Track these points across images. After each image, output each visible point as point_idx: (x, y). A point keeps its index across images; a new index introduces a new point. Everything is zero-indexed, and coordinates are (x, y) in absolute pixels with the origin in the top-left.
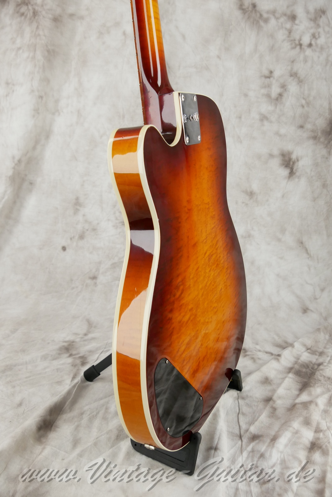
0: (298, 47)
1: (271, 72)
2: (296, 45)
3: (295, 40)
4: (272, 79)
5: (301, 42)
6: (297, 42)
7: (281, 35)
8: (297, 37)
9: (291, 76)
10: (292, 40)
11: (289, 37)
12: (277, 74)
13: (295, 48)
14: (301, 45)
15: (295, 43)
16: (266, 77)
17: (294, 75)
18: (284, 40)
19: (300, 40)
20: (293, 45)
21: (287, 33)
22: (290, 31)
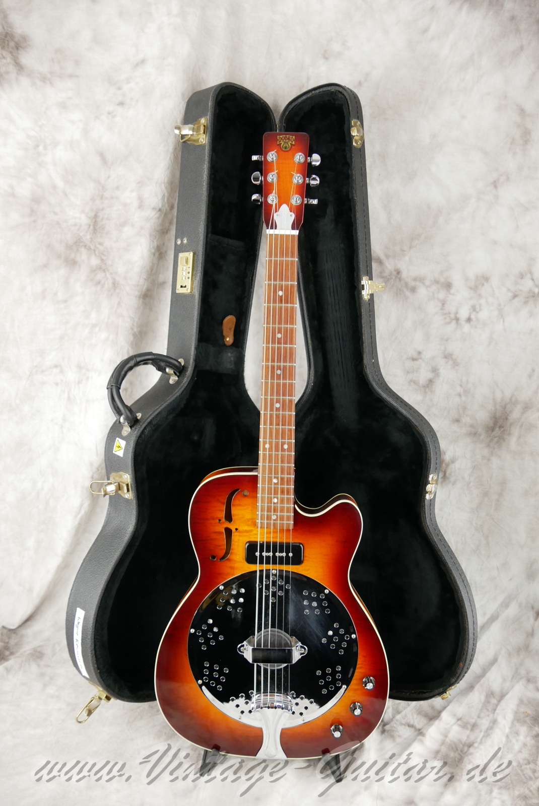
0: (454, 322)
1: (419, 353)
2: (452, 320)
3: (449, 313)
4: (420, 360)
5: (458, 316)
6: (453, 316)
7: (432, 308)
8: (453, 310)
9: (446, 357)
10: (445, 314)
11: (442, 309)
12: (427, 355)
13: (450, 323)
14: (457, 319)
15: (450, 317)
16: (414, 359)
17: (448, 356)
18: (436, 313)
19: (457, 313)
20: (448, 320)
21: (440, 304)
22: (444, 303)
